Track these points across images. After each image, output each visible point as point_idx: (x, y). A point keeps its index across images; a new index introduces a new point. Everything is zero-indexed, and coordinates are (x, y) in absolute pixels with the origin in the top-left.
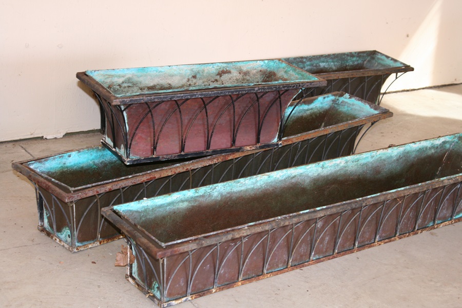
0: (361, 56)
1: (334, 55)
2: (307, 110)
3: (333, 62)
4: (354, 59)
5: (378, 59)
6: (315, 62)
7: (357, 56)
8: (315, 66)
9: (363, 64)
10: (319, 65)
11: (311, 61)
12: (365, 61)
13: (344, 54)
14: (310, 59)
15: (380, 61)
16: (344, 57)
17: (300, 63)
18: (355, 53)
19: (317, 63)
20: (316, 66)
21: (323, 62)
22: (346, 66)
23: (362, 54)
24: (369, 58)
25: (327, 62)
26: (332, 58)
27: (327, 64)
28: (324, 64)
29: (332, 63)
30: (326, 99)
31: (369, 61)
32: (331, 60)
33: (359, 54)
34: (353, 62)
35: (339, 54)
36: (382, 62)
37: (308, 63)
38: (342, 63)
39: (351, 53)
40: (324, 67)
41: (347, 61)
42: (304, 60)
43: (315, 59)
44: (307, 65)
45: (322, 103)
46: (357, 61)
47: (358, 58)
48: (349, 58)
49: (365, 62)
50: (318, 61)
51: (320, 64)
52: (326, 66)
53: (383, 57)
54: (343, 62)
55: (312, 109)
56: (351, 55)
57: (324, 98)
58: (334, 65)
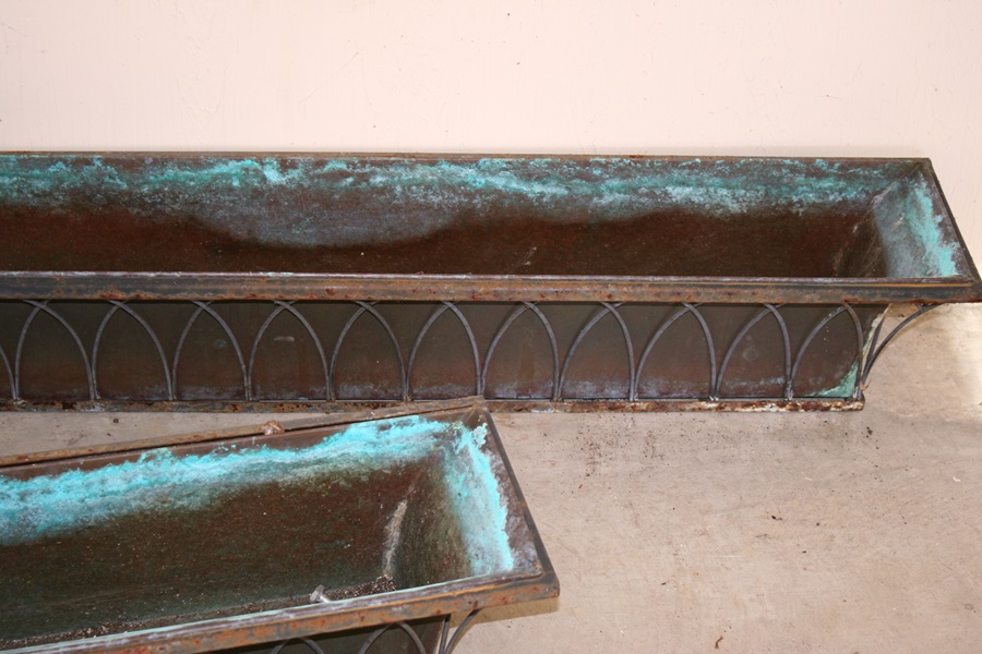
0: (856, 176)
1: (730, 161)
2: (297, 465)
3: (728, 187)
4: (826, 184)
5: (915, 202)
6: (646, 182)
7: (839, 177)
8: (647, 195)
9: (869, 203)
10: (666, 193)
11: (629, 176)
12: (878, 193)
13: (777, 163)
14: (620, 169)
15: (912, 216)
16: (775, 173)
17: (577, 181)
18: (831, 162)
19: (656, 187)
20: (651, 194)
21: (683, 184)
22: (791, 204)
23: (860, 171)
24: (894, 186)
25: (700, 185)
26: (720, 174)
27: (702, 190)
28: (688, 190)
29: (724, 192)
30: (395, 432)
31: (891, 198)
32: (718, 180)
33: (849, 168)
34: (823, 193)
35: (756, 160)
36: (914, 223)
37: (616, 183)
38: (766, 194)
39: (809, 161)
40: (689, 201)
41: (793, 188)
42: (597, 172)
43: (644, 173)
44: (611, 190)
45: (374, 444)
46: (841, 191)
47: (842, 184)
48: (800, 179)
49: (879, 198)
50: (658, 180)
51: (670, 189)
52: (696, 199)
53: (927, 203)
54: (774, 192)
55: (319, 462)
56: (810, 168)
57: (383, 428)
58: (734, 197)
